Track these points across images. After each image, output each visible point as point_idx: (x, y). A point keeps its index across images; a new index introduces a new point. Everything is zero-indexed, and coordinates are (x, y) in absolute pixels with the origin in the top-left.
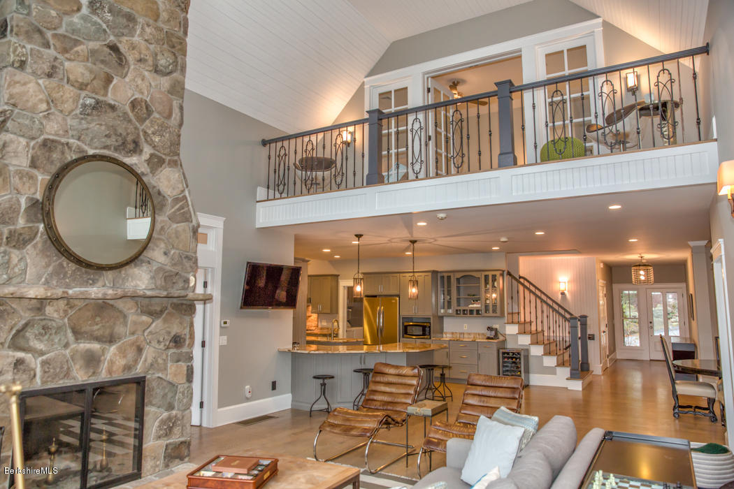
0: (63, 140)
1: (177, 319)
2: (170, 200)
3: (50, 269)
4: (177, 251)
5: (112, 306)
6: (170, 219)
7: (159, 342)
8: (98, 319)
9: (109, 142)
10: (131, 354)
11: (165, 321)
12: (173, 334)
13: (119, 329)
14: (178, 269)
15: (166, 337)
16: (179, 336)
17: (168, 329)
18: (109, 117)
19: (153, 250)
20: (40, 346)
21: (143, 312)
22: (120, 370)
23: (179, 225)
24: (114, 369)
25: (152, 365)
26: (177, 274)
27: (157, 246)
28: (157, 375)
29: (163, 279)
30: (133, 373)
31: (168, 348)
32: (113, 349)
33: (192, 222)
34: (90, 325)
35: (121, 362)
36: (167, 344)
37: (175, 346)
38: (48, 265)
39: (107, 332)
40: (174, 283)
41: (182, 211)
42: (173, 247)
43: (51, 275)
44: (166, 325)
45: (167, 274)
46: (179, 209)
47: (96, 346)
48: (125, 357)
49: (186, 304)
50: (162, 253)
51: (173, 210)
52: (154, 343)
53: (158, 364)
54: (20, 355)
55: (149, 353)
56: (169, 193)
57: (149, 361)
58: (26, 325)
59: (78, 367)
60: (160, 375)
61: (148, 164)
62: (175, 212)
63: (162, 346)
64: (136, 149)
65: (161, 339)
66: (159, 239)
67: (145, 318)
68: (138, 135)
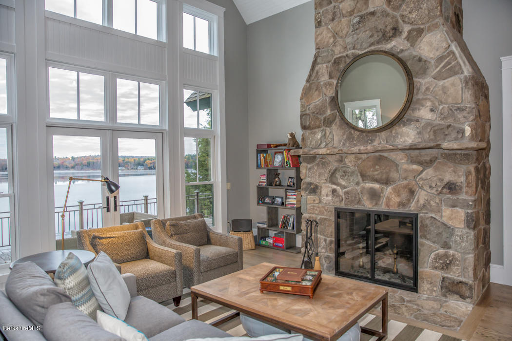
0: (344, 54)
1: (450, 167)
2: (433, 62)
3: (345, 136)
4: (446, 106)
5: (386, 157)
6: (434, 79)
7: (431, 187)
8: (377, 167)
9: (372, 40)
10: (404, 195)
11: (436, 169)
12: (446, 181)
13: (394, 175)
14: (450, 121)
15: (439, 184)
16: (453, 184)
17: (440, 177)
18: (372, 22)
19: (419, 109)
20: (343, 183)
21: (413, 162)
22: (396, 205)
23: (446, 81)
24: (391, 203)
25: (424, 206)
26: (449, 126)
27: (423, 106)
28: (431, 215)
29: (432, 133)
30: (407, 209)
31: (441, 193)
32: (389, 189)
33: (462, 73)
34: (373, 171)
35: (396, 200)
36: (440, 189)
37: (449, 192)
38: (344, 134)
39: (384, 176)
40: (446, 135)
41: (449, 66)
42: (442, 103)
43: (346, 140)
44: (438, 173)
45: (436, 128)
46: (444, 67)
47: (376, 186)
48: (399, 196)
49: (461, 154)
50: (429, 111)
51: (438, 69)
52: (426, 188)
53: (431, 206)
54: (334, 187)
55: (422, 196)
56: (431, 56)
57: (422, 202)
58: (336, 170)
59: (365, 198)
60: (433, 215)
61: (408, 40)
62: (440, 71)
63: (434, 191)
64: (396, 31)
65: (434, 185)
66: (423, 99)
67: (415, 167)
68: (397, 22)
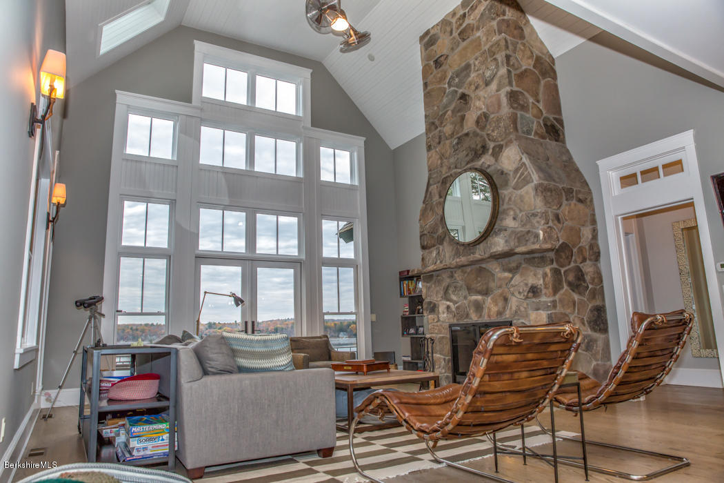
0: (449, 174)
1: (531, 271)
2: (511, 173)
3: (454, 252)
4: (524, 213)
5: (485, 268)
6: (514, 189)
7: (519, 293)
8: (479, 279)
9: (468, 159)
10: (501, 304)
11: (522, 275)
12: (530, 285)
13: (492, 285)
14: (528, 228)
15: (525, 289)
16: (535, 287)
17: (525, 282)
18: (467, 143)
19: (505, 219)
20: (454, 298)
21: (505, 270)
22: (495, 315)
23: (522, 190)
24: (492, 313)
25: (516, 312)
26: (529, 232)
27: (508, 215)
28: (521, 321)
29: (516, 240)
30: (504, 318)
31: (527, 297)
32: (489, 300)
33: (533, 181)
34: (477, 284)
35: (494, 309)
36: (526, 294)
37: (533, 296)
38: (453, 250)
39: (485, 287)
40: (527, 241)
41: (522, 177)
42: (521, 211)
43: (454, 255)
44: (524, 278)
45: (519, 235)
46: (520, 177)
47: (479, 297)
48: (497, 305)
49: (538, 257)
50: (512, 220)
51: (516, 180)
52: (516, 294)
53: (521, 311)
54: (448, 303)
55: (514, 302)
56: (510, 169)
57: (514, 308)
58: (448, 286)
59: (471, 311)
60: (523, 321)
61: (493, 156)
62: (517, 181)
63: (522, 297)
64: (484, 148)
65: (521, 291)
66: (508, 209)
67: (506, 274)
68: (484, 140)
